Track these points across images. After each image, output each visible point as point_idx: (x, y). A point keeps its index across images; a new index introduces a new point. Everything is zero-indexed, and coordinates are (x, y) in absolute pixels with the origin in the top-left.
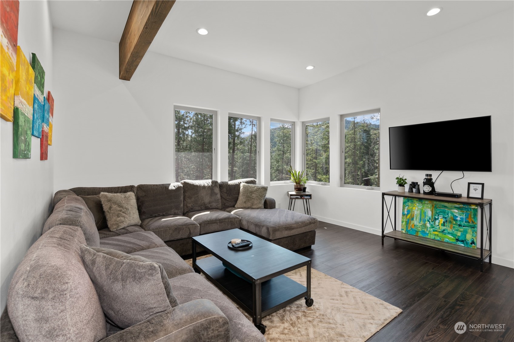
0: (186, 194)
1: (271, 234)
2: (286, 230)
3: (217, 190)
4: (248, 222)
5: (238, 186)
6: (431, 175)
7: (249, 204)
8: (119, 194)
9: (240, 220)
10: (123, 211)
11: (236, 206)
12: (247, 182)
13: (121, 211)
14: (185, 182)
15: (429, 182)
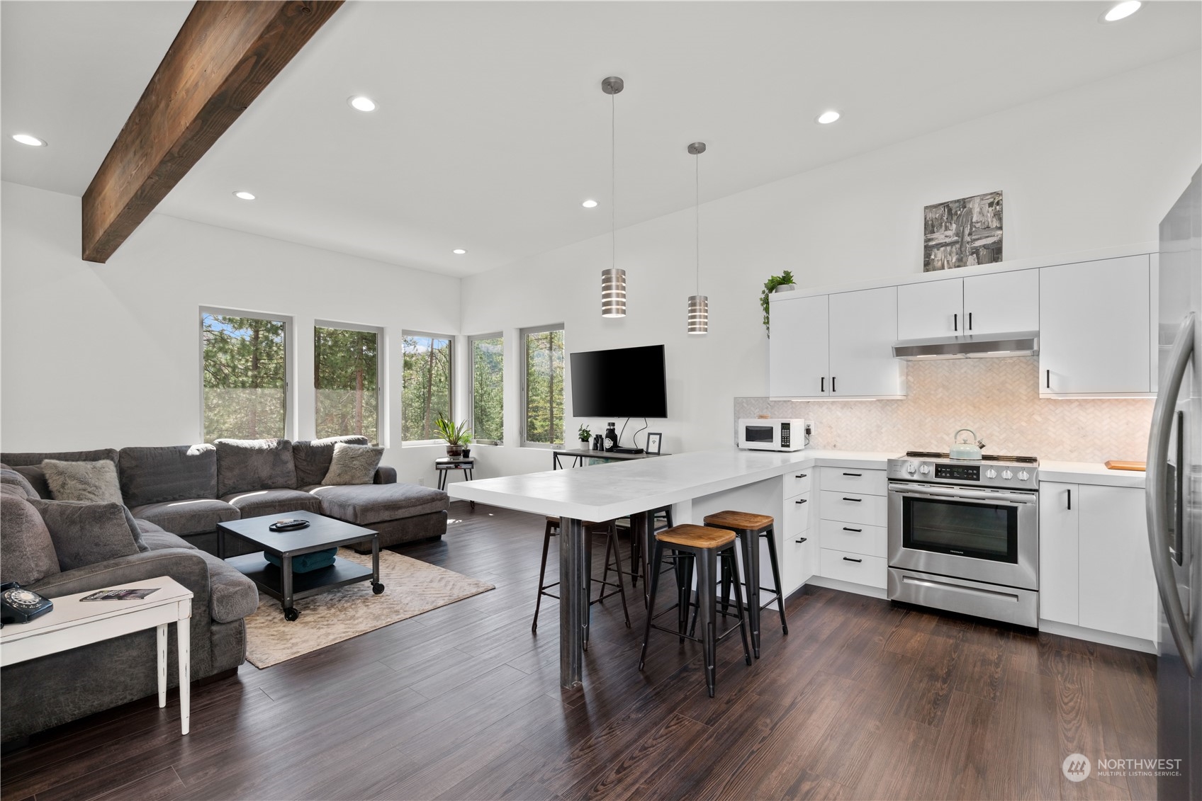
0: (223, 463)
1: (359, 515)
2: (387, 509)
3: (287, 456)
4: (331, 502)
5: (330, 448)
6: (613, 424)
7: (347, 478)
8: (80, 463)
9: (320, 502)
10: (89, 490)
11: (323, 482)
12: (349, 442)
13: (84, 490)
14: (220, 442)
15: (611, 434)
